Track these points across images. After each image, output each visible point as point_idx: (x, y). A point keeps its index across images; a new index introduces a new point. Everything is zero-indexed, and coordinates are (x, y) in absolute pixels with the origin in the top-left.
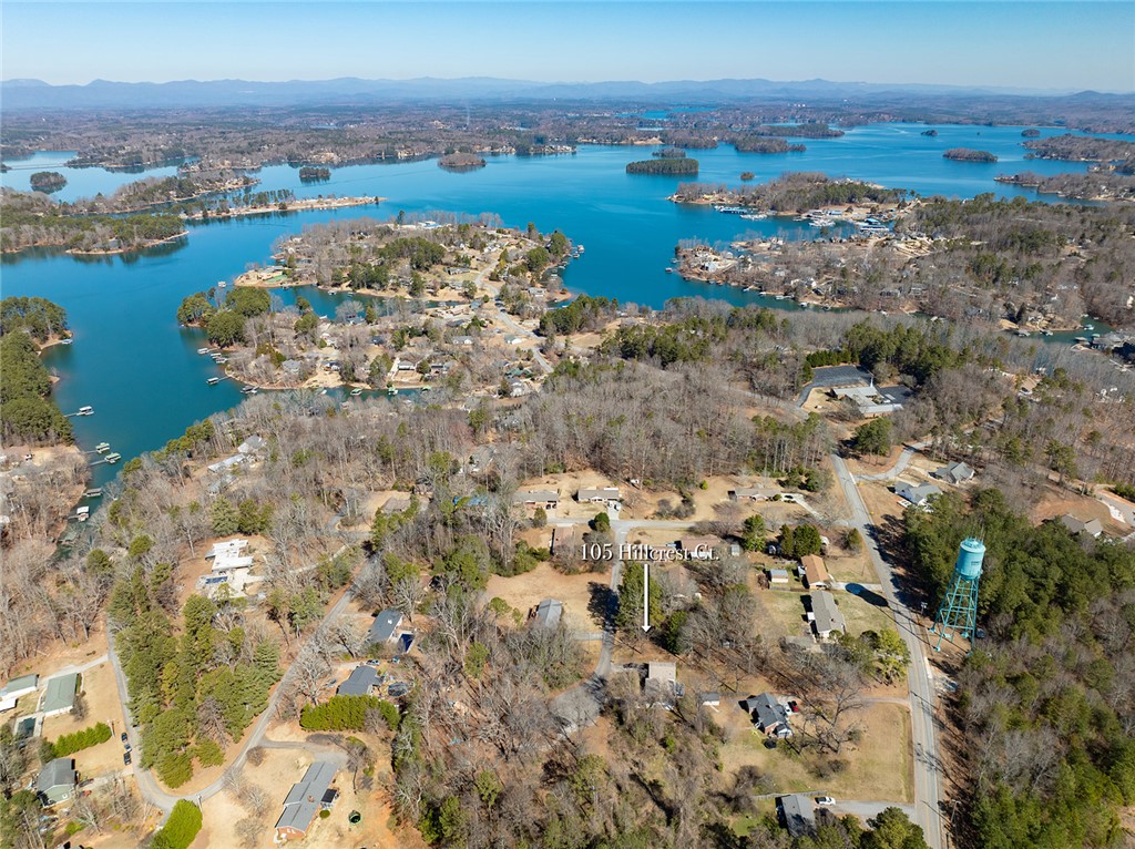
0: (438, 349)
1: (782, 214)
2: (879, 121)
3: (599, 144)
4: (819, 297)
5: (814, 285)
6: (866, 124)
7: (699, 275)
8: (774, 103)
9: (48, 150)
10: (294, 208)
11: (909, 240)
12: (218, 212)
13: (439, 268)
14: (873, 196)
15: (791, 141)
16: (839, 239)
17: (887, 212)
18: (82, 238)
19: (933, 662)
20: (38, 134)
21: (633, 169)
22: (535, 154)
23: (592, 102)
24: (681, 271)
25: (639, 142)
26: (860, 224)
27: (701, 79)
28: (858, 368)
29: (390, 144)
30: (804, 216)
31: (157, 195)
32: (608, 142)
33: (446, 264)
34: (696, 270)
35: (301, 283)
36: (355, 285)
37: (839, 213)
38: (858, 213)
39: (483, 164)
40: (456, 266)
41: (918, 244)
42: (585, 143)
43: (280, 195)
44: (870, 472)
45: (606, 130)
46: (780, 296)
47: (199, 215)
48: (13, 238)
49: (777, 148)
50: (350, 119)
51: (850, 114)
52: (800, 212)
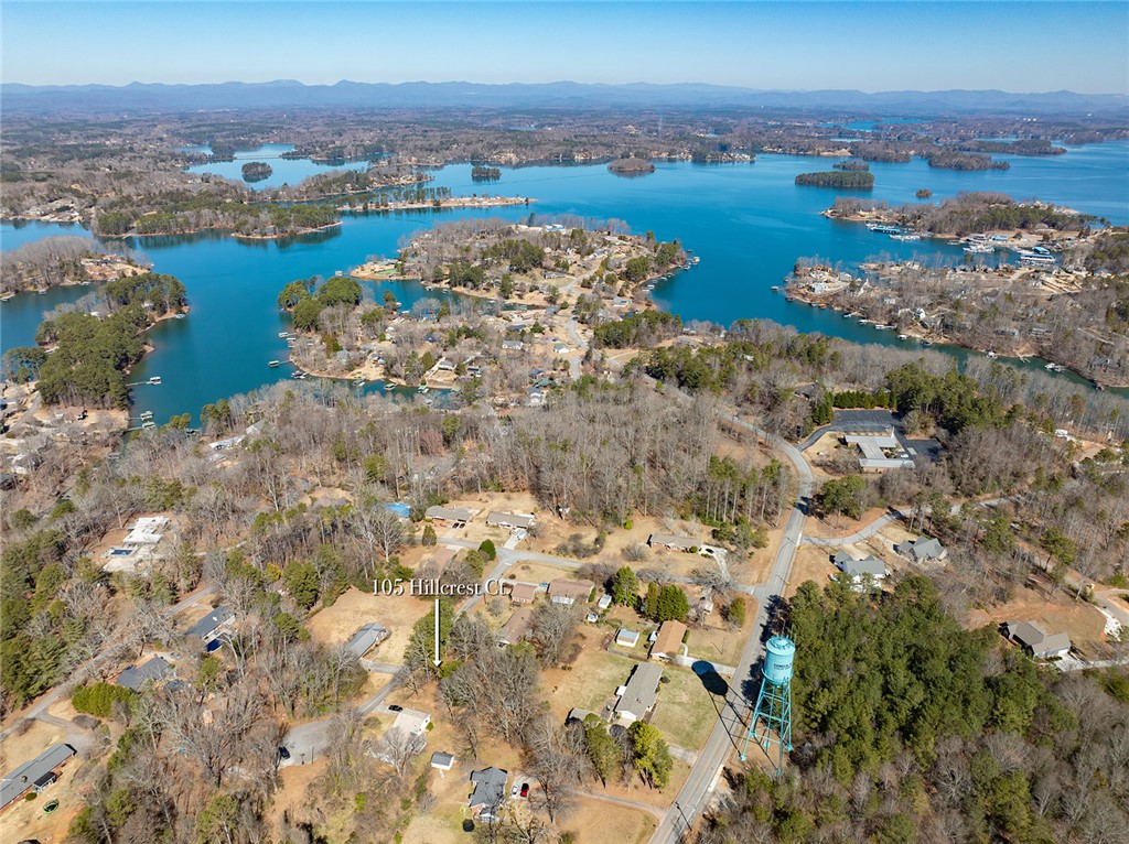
0: (486, 352)
1: (939, 236)
2: (1118, 138)
3: (784, 153)
4: (925, 331)
5: (923, 316)
6: (1100, 141)
7: (804, 296)
8: (1001, 116)
9: (275, 143)
10: (447, 205)
11: (1063, 273)
12: (377, 206)
13: (537, 271)
14: (1054, 222)
15: (996, 158)
16: (983, 267)
17: (1063, 240)
18: (246, 222)
19: (727, 773)
20: (273, 128)
21: (802, 181)
22: (712, 162)
23: (801, 110)
24: (788, 291)
25: (826, 153)
26: (1024, 252)
27: (926, 90)
28: (894, 414)
29: (569, 148)
30: (962, 241)
31: (334, 186)
32: (794, 151)
33: (545, 268)
34: (802, 291)
35: (407, 277)
36: (453, 284)
37: (1004, 239)
38: (1029, 239)
39: (652, 170)
40: (553, 270)
41: (1072, 278)
42: (771, 152)
43: (438, 193)
44: (823, 535)
45: (796, 139)
46: (881, 326)
47: (360, 208)
48: (192, 220)
49: (975, 164)
50: (550, 121)
51: (1084, 130)
52: (959, 235)
